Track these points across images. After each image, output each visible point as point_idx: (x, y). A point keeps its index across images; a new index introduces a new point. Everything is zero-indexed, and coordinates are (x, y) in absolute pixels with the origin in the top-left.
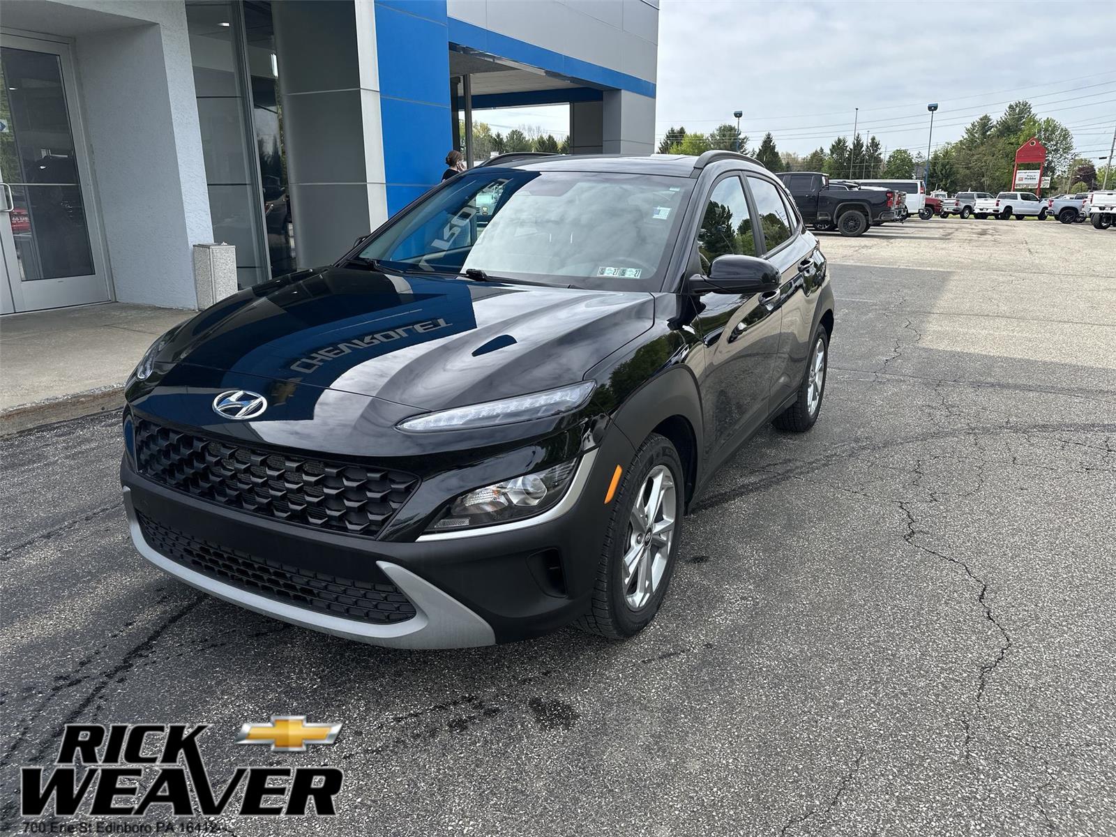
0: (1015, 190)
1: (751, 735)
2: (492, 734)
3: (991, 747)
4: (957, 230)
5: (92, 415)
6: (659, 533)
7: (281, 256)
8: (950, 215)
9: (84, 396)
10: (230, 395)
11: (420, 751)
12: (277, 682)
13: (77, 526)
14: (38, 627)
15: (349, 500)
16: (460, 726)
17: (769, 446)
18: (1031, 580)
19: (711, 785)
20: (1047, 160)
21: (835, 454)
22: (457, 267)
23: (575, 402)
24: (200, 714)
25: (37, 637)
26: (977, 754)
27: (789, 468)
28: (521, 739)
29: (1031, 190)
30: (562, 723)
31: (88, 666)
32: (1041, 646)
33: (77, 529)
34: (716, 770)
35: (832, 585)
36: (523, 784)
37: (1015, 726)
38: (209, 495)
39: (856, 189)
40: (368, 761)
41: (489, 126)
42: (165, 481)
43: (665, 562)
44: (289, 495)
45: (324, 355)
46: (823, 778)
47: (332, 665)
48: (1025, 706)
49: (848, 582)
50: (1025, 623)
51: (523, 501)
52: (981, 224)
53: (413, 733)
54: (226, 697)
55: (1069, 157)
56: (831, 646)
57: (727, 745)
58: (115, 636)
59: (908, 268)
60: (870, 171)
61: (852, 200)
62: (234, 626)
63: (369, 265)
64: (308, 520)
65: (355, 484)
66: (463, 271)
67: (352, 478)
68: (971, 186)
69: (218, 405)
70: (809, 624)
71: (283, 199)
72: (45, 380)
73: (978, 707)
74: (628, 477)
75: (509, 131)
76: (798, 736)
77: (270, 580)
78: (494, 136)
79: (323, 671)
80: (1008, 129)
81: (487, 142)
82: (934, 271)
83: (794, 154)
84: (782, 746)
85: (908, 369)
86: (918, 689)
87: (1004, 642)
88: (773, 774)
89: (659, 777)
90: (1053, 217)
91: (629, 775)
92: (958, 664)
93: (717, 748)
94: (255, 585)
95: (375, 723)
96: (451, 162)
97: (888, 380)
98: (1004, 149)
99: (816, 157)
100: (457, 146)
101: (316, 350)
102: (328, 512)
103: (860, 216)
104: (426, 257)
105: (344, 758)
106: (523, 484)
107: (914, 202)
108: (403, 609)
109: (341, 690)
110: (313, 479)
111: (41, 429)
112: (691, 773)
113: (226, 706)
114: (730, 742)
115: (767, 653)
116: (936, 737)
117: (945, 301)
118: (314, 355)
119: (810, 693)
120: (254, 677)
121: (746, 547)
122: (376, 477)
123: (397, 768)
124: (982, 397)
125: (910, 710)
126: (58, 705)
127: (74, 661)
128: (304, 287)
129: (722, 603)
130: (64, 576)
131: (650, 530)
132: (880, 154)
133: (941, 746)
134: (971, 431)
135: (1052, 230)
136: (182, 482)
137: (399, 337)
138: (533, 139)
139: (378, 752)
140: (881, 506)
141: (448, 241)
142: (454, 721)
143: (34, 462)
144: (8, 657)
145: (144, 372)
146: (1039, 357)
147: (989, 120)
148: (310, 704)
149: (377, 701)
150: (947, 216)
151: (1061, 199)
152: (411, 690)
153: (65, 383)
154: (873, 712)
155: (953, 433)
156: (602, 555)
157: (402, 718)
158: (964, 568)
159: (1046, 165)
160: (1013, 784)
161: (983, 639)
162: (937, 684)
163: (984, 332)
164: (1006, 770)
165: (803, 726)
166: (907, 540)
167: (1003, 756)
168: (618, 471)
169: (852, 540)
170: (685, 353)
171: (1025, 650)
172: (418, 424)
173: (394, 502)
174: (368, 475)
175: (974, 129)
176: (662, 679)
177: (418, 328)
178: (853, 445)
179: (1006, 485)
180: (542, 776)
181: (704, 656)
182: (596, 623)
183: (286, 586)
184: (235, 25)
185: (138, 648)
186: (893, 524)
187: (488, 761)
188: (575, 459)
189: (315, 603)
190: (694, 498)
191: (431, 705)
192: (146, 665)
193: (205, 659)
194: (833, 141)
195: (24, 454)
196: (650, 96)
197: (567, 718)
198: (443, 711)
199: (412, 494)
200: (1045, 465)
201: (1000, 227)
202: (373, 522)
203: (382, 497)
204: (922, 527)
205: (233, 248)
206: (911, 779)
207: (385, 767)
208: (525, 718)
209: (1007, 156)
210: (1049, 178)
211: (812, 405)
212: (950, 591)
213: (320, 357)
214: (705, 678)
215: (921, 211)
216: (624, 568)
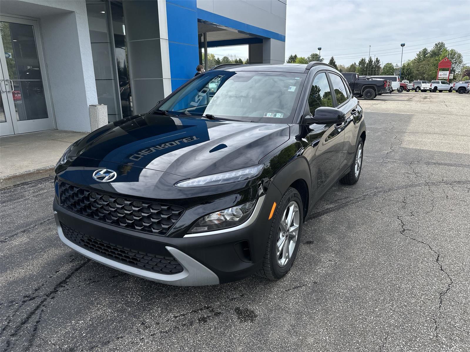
0: (438, 80)
1: (336, 325)
2: (218, 324)
3: (448, 332)
4: (414, 97)
5: (45, 178)
6: (292, 232)
7: (127, 110)
8: (411, 91)
9: (42, 170)
10: (101, 171)
11: (185, 332)
12: (121, 299)
13: (36, 227)
14: (18, 273)
15: (153, 218)
16: (204, 320)
17: (338, 191)
18: (459, 252)
19: (319, 349)
20: (452, 67)
21: (368, 194)
22: (202, 113)
23: (255, 174)
24: (87, 314)
25: (17, 278)
26: (441, 335)
27: (347, 201)
28: (231, 327)
29: (445, 80)
30: (250, 319)
31: (39, 291)
32: (467, 283)
33: (37, 228)
34: (321, 342)
35: (370, 254)
36: (232, 349)
37: (458, 321)
38: (91, 215)
39: (371, 80)
40: (162, 337)
41: (214, 55)
42: (72, 209)
43: (295, 244)
44: (127, 216)
45: (144, 153)
46: (370, 346)
47: (146, 291)
48: (462, 312)
49: (377, 253)
50: (458, 272)
51: (232, 219)
52: (424, 94)
53: (182, 324)
54: (99, 306)
55: (461, 65)
56: (370, 283)
57: (325, 330)
58: (51, 277)
59: (394, 113)
60: (376, 72)
61: (369, 84)
62: (103, 273)
63: (163, 113)
64: (135, 227)
65: (156, 211)
66: (204, 115)
67: (154, 208)
68: (419, 78)
69: (95, 176)
70: (360, 273)
71: (128, 86)
72: (25, 163)
73: (440, 312)
74: (279, 207)
75: (223, 57)
76: (358, 326)
77: (118, 254)
78: (216, 59)
79: (142, 294)
80: (434, 54)
81: (213, 61)
82: (405, 114)
83: (343, 65)
84: (351, 331)
85: (397, 157)
86: (412, 304)
87: (449, 281)
88: (347, 345)
89: (295, 345)
90: (455, 91)
91: (281, 344)
92: (429, 292)
93: (321, 332)
94: (112, 256)
95: (165, 319)
96: (199, 69)
97: (389, 162)
98: (433, 62)
99: (353, 67)
100: (201, 63)
101: (140, 151)
102: (144, 224)
103: (372, 91)
104: (188, 109)
105: (151, 335)
106: (232, 211)
107: (396, 85)
108: (177, 268)
109: (150, 303)
110: (137, 209)
111: (23, 184)
112: (309, 344)
113: (99, 310)
114: (327, 329)
115: (342, 286)
116: (422, 327)
117: (411, 127)
118: (140, 153)
119: (362, 305)
120: (111, 296)
121: (330, 237)
122: (166, 208)
123: (175, 340)
124: (431, 169)
125: (409, 314)
126: (25, 309)
127: (32, 289)
128: (136, 122)
129: (321, 263)
130: (30, 250)
131: (288, 230)
132: (380, 65)
133: (424, 331)
134: (427, 184)
135: (455, 97)
136: (79, 210)
137: (176, 144)
138: (233, 60)
139: (166, 332)
140: (389, 218)
141: (197, 102)
142: (201, 318)
143: (20, 199)
144: (4, 287)
145: (63, 161)
146: (454, 151)
147: (427, 50)
148: (137, 309)
149: (166, 308)
150: (409, 91)
151: (458, 83)
152: (181, 303)
153: (34, 164)
154: (392, 314)
155: (419, 185)
156: (267, 242)
157: (177, 316)
158: (429, 246)
159: (451, 69)
160: (459, 350)
161: (440, 280)
162: (420, 301)
163: (429, 140)
164: (455, 343)
165: (360, 321)
166: (402, 233)
167: (453, 336)
168: (275, 205)
169: (377, 233)
170: (302, 151)
171: (459, 285)
172: (184, 184)
173: (173, 219)
174: (162, 207)
175: (420, 54)
176: (295, 298)
177: (185, 140)
178: (375, 190)
179: (444, 208)
180: (241, 345)
181: (313, 288)
182: (265, 273)
183: (125, 256)
184: (107, 12)
185: (61, 283)
186: (395, 226)
187: (216, 337)
188: (255, 200)
189: (138, 264)
190: (307, 215)
191: (190, 310)
192: (64, 290)
193: (90, 288)
194: (360, 60)
195: (15, 195)
196: (283, 41)
197: (252, 317)
198: (196, 313)
199: (181, 216)
200: (461, 199)
201: (432, 95)
202: (164, 229)
203: (168, 217)
204: (408, 227)
205: (106, 106)
206: (411, 347)
207: (169, 340)
208: (233, 317)
209: (435, 65)
210: (453, 75)
211: (357, 172)
212: (423, 257)
213: (142, 154)
214: (314, 298)
215: (398, 89)
216: (277, 249)
